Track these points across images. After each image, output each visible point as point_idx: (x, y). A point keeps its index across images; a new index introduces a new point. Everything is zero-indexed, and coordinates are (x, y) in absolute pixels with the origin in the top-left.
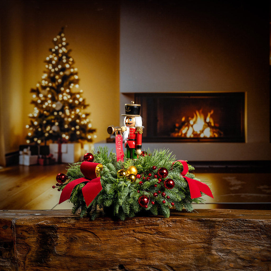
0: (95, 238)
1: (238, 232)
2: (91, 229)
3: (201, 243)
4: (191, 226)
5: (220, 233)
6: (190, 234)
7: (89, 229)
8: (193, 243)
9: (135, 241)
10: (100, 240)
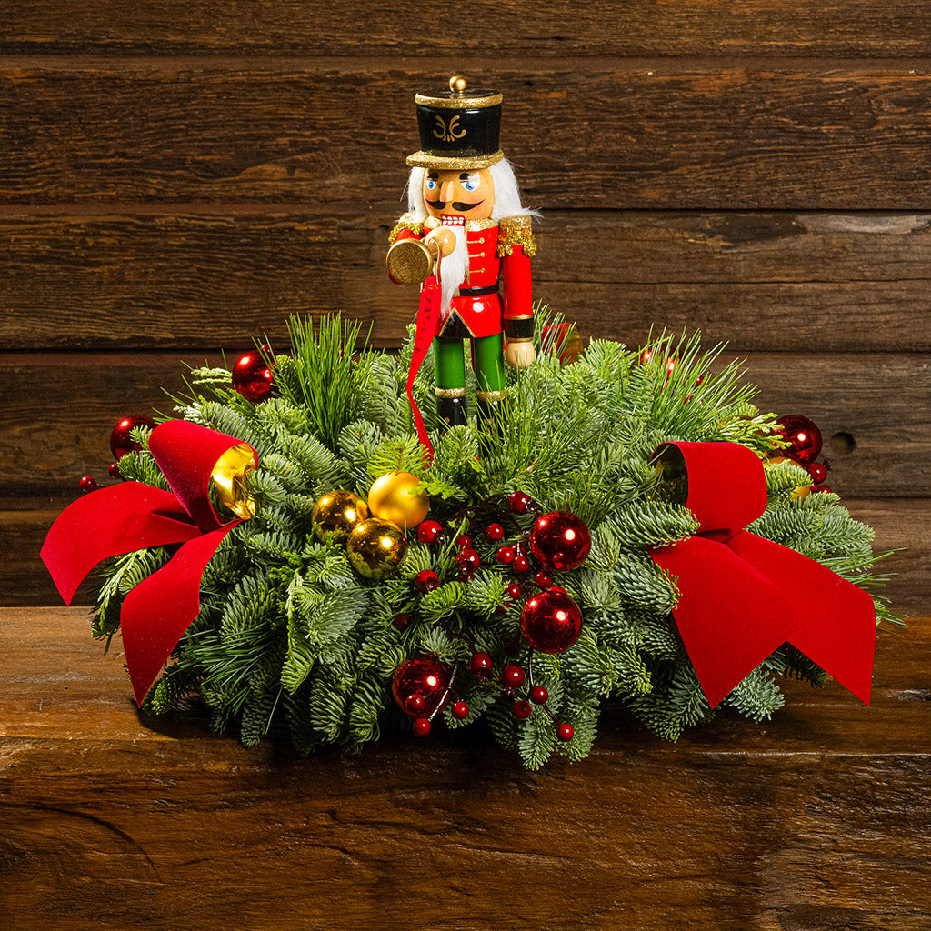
0: (125, 851)
1: (902, 820)
2: (98, 806)
3: (699, 876)
4: (644, 790)
5: (801, 824)
6: (637, 830)
7: (90, 808)
8: (656, 880)
9: (341, 869)
10: (148, 859)
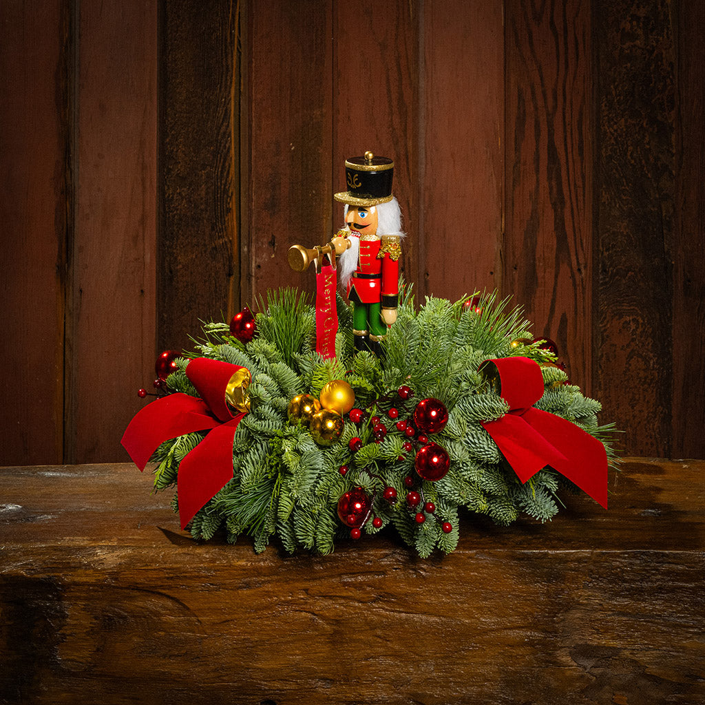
0: (185, 615)
1: (640, 591)
2: (170, 588)
3: (523, 627)
4: (489, 575)
5: (582, 595)
6: (485, 599)
7: (164, 589)
8: (497, 630)
10: (198, 621)
